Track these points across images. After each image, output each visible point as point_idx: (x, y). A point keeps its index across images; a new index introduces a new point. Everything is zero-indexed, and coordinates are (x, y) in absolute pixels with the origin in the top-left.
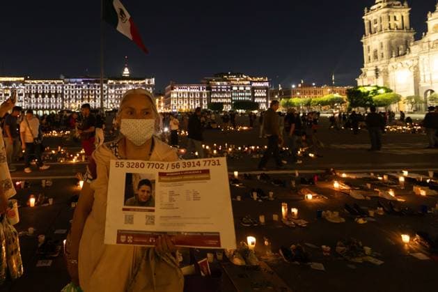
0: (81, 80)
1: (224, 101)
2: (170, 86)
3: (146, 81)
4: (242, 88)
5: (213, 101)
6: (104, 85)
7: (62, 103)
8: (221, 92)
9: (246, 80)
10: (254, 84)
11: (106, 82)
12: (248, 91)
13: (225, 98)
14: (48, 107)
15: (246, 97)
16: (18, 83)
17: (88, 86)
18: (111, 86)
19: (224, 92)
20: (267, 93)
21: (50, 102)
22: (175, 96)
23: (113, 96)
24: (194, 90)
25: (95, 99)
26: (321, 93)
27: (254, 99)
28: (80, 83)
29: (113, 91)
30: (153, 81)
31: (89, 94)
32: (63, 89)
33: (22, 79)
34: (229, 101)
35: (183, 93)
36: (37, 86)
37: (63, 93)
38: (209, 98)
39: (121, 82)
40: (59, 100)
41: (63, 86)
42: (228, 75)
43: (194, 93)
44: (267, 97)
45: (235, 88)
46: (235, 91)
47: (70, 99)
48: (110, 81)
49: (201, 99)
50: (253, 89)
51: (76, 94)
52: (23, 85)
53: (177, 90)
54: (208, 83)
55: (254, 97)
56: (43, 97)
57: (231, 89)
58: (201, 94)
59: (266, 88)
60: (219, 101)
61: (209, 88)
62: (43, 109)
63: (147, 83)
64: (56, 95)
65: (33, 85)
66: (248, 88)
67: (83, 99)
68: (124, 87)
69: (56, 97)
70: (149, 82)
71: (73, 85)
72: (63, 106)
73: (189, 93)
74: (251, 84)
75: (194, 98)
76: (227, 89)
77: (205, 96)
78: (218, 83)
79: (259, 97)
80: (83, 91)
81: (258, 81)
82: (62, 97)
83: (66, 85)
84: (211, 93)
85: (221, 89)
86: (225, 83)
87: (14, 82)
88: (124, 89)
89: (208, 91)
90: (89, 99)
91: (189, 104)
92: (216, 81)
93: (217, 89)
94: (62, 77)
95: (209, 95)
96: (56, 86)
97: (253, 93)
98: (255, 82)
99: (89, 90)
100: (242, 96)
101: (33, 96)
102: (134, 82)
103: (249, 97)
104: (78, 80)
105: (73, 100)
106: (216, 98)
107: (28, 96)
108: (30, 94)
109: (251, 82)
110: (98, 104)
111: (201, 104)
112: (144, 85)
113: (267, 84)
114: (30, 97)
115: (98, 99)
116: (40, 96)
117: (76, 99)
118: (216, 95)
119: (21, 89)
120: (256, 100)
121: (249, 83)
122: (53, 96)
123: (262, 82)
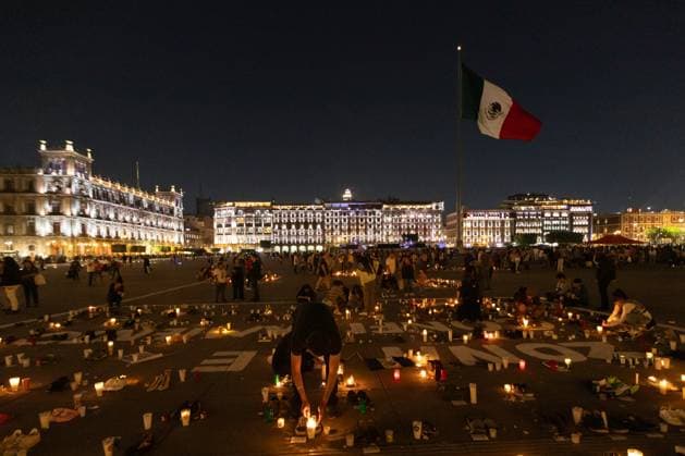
0: (346, 205)
1: (533, 231)
2: (461, 212)
3: (434, 206)
4: (556, 215)
5: (518, 231)
6: (377, 212)
7: (323, 235)
8: (529, 220)
9: (563, 203)
10: (573, 209)
11: (379, 207)
12: (565, 219)
13: (534, 227)
14: (304, 241)
15: (562, 225)
16: (263, 209)
17: (357, 213)
18: (387, 212)
19: (533, 220)
20: (589, 220)
21: (306, 234)
22: (469, 225)
23: (390, 226)
24: (493, 218)
25: (366, 230)
27: (572, 229)
28: (345, 208)
29: (390, 219)
30: (442, 206)
31: (358, 223)
32: (323, 217)
33: (268, 204)
34: (540, 231)
35: (479, 221)
36: (289, 213)
37: (323, 221)
38: (513, 228)
39: (400, 207)
40: (319, 230)
41: (323, 213)
43: (494, 222)
44: (589, 226)
45: (547, 215)
46: (548, 219)
47: (332, 230)
48: (385, 206)
49: (502, 230)
50: (572, 215)
51: (341, 223)
52: (271, 212)
53: (471, 217)
54: (511, 208)
55: (572, 226)
56: (298, 227)
57: (543, 216)
58: (503, 222)
59: (589, 214)
60: (526, 231)
61: (513, 215)
62: (298, 244)
63: (434, 209)
64: (315, 224)
65: (285, 212)
66: (565, 214)
67: (349, 230)
68: (404, 213)
69: (314, 228)
70: (437, 207)
71: (337, 211)
72: (324, 240)
73: (486, 222)
74: (568, 209)
75: (494, 229)
76: (537, 215)
77: (508, 226)
78: (523, 208)
79: (579, 226)
80: (349, 219)
81: (578, 205)
82: (323, 227)
83: (329, 212)
84: (515, 222)
85: (529, 215)
86: (533, 208)
87: (258, 207)
88: (404, 216)
89: (512, 219)
90: (358, 230)
91: (486, 236)
92: (520, 205)
93: (524, 215)
94: (317, 201)
95: (513, 224)
96: (314, 213)
97: (572, 221)
98: (574, 205)
99: (357, 219)
100: (557, 225)
101: (284, 227)
102: (416, 207)
103: (566, 226)
104: (344, 205)
105: (337, 232)
106: (523, 228)
107: (277, 227)
108: (280, 224)
109: (569, 206)
110: (370, 237)
111: (503, 236)
112: (430, 211)
113: (590, 209)
114: (280, 228)
115: (370, 231)
116: (293, 227)
117: (341, 230)
118: (522, 224)
119: (268, 217)
120: (576, 230)
121: (565, 207)
122: (311, 226)
123: (583, 205)
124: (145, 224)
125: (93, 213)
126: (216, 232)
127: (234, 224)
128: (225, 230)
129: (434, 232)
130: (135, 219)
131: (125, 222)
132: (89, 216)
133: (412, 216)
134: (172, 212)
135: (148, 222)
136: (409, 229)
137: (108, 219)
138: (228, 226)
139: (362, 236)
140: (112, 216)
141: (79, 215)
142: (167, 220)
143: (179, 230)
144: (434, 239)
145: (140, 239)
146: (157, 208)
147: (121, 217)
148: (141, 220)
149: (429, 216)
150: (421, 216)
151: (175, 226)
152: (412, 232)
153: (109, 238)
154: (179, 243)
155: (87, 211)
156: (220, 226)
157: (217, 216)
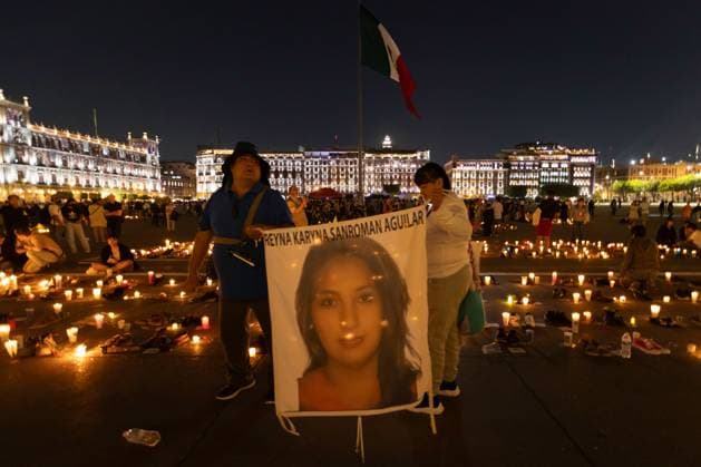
0: (326, 153)
1: (528, 183)
2: (451, 162)
3: (418, 155)
4: (555, 165)
5: (512, 183)
7: (303, 185)
8: (525, 171)
9: (564, 153)
10: (574, 160)
11: (361, 156)
12: (564, 170)
13: (530, 179)
15: (559, 177)
17: (338, 162)
18: (369, 162)
19: (529, 171)
20: (592, 172)
21: (285, 183)
22: (458, 176)
23: (372, 176)
24: (484, 168)
25: (347, 180)
26: (673, 172)
27: (571, 181)
28: (325, 157)
29: (371, 168)
30: (427, 155)
31: (338, 173)
32: (303, 166)
34: (536, 183)
35: (470, 172)
37: (303, 171)
38: (507, 179)
39: (383, 156)
40: (299, 181)
41: (303, 162)
42: (536, 146)
43: (486, 172)
44: (591, 179)
45: (545, 165)
46: (546, 170)
47: (312, 180)
48: (367, 155)
49: (495, 181)
50: (572, 166)
51: (321, 173)
53: (461, 167)
54: (506, 158)
55: (572, 178)
57: (540, 166)
58: (496, 173)
59: (592, 165)
60: (521, 183)
61: (507, 165)
63: (419, 158)
64: (294, 173)
66: (565, 165)
67: (330, 180)
68: (387, 162)
69: (294, 177)
70: (422, 157)
71: (317, 160)
72: (304, 190)
73: (478, 172)
74: (569, 160)
75: (486, 180)
76: (534, 166)
77: (501, 177)
78: (521, 158)
79: (580, 178)
80: (330, 168)
81: (581, 155)
82: (302, 177)
83: (308, 160)
84: (509, 172)
85: (525, 166)
86: (531, 158)
88: (387, 166)
89: (507, 170)
90: (338, 180)
91: (477, 188)
92: (518, 154)
93: (519, 166)
94: (301, 149)
95: (507, 175)
96: (293, 161)
97: (572, 172)
98: (576, 156)
99: (338, 168)
100: (555, 177)
102: (401, 156)
103: (565, 177)
104: (324, 153)
105: (317, 181)
106: (517, 180)
109: (570, 156)
110: (351, 187)
111: (495, 188)
112: (414, 160)
113: (593, 159)
115: (351, 181)
117: (321, 179)
118: (517, 176)
120: (576, 183)
121: (566, 157)
122: (290, 176)
123: (586, 156)
124: (105, 172)
125: (33, 160)
126: (198, 181)
127: (213, 172)
128: (205, 178)
130: (91, 166)
131: (77, 169)
132: (28, 164)
133: (395, 166)
134: (143, 159)
135: (109, 169)
136: (391, 180)
137: (53, 166)
138: (208, 174)
139: (342, 185)
140: (59, 162)
141: (13, 162)
142: (136, 167)
143: (154, 178)
145: (98, 187)
146: (122, 156)
147: (71, 164)
148: (99, 168)
149: (413, 166)
150: (405, 166)
151: (149, 174)
152: (395, 183)
153: (55, 185)
154: (155, 191)
155: (25, 159)
156: (201, 174)
157: (198, 164)
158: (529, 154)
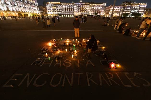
1: (128, 13)
2: (110, 7)
3: (103, 4)
4: (136, 8)
5: (124, 12)
6: (88, 6)
7: (74, 13)
10: (141, 6)
11: (89, 4)
12: (138, 9)
13: (129, 11)
14: (69, 14)
16: (58, 4)
17: (83, 6)
18: (90, 6)
19: (129, 9)
20: (144, 10)
21: (70, 12)
22: (111, 10)
23: (91, 10)
24: (118, 8)
25: (85, 11)
27: (139, 12)
28: (79, 5)
29: (91, 8)
30: (105, 4)
31: (83, 9)
32: (74, 7)
33: (60, 3)
34: (130, 13)
36: (65, 6)
37: (74, 8)
39: (94, 5)
40: (73, 11)
41: (74, 6)
43: (118, 10)
44: (143, 12)
45: (133, 8)
46: (133, 9)
47: (76, 11)
48: (90, 4)
49: (120, 12)
51: (78, 9)
52: (60, 5)
54: (124, 6)
57: (132, 8)
59: (145, 8)
60: (126, 13)
61: (124, 8)
62: (68, 15)
63: (103, 5)
64: (72, 9)
65: (64, 5)
67: (80, 11)
68: (95, 6)
69: (72, 10)
70: (104, 5)
71: (77, 5)
73: (116, 9)
74: (140, 6)
75: (118, 12)
76: (130, 8)
77: (122, 11)
78: (127, 6)
79: (141, 11)
80: (81, 8)
81: (143, 5)
82: (74, 10)
83: (75, 5)
84: (124, 10)
85: (128, 8)
86: (130, 5)
88: (95, 7)
89: (123, 9)
90: (82, 11)
92: (126, 4)
93: (127, 8)
94: (72, 2)
95: (123, 10)
96: (71, 6)
99: (83, 8)
100: (135, 11)
101: (64, 10)
102: (98, 5)
103: (137, 11)
105: (77, 12)
106: (125, 12)
107: (62, 10)
108: (63, 9)
110: (86, 13)
111: (120, 14)
112: (102, 6)
113: (146, 6)
114: (63, 10)
115: (86, 11)
116: (66, 10)
117: (78, 11)
118: (126, 10)
119: (60, 7)
120: (139, 13)
121: (139, 5)
122: (71, 10)
123: (144, 5)
124: (27, 8)
125: (9, 3)
126: (48, 11)
127: (51, 9)
128: (49, 10)
129: (102, 12)
130: (24, 6)
131: (21, 7)
133: (97, 7)
134: (35, 4)
135: (28, 7)
136: (95, 11)
137: (15, 6)
138: (50, 9)
139: (83, 13)
140: (16, 5)
141: (4, 4)
142: (34, 7)
143: (38, 10)
144: (102, 14)
145: (26, 12)
146: (30, 3)
147: (19, 5)
148: (26, 6)
149: (101, 7)
150: (99, 7)
151: (37, 9)
152: (96, 12)
153: (17, 12)
154: (38, 14)
155: (7, 3)
156: (48, 9)
157: (47, 6)
158: (129, 5)
